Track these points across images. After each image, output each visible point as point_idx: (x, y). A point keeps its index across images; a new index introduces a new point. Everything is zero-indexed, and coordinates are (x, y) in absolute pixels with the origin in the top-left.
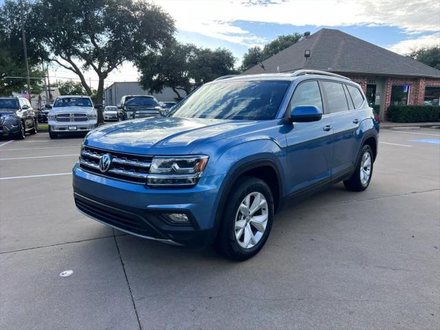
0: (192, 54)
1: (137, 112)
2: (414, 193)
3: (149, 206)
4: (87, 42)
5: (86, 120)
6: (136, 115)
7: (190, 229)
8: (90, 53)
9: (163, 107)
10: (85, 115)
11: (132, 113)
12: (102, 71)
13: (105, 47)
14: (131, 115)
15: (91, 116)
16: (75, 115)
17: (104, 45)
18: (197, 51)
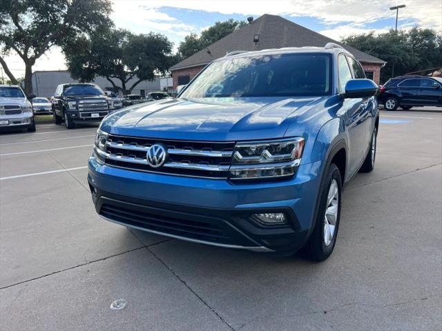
0: (125, 39)
1: (81, 102)
2: (418, 170)
3: (238, 206)
4: (6, 23)
5: (19, 112)
6: (80, 106)
7: (290, 231)
8: (10, 35)
9: (109, 96)
10: (18, 107)
11: (74, 103)
12: (29, 57)
13: (28, 30)
14: (74, 106)
15: (25, 108)
16: (6, 107)
17: (26, 28)
18: (131, 36)
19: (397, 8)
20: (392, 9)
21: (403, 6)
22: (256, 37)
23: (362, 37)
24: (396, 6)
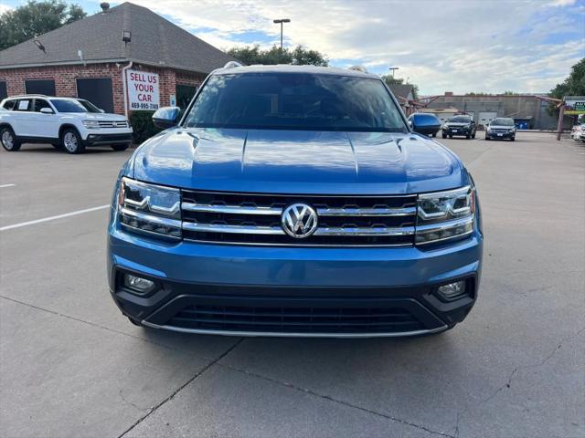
19: (281, 21)
20: (276, 22)
21: (288, 21)
22: (127, 35)
23: (246, 51)
24: (280, 19)
